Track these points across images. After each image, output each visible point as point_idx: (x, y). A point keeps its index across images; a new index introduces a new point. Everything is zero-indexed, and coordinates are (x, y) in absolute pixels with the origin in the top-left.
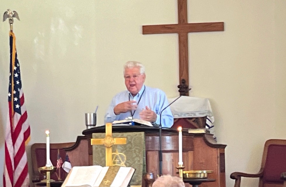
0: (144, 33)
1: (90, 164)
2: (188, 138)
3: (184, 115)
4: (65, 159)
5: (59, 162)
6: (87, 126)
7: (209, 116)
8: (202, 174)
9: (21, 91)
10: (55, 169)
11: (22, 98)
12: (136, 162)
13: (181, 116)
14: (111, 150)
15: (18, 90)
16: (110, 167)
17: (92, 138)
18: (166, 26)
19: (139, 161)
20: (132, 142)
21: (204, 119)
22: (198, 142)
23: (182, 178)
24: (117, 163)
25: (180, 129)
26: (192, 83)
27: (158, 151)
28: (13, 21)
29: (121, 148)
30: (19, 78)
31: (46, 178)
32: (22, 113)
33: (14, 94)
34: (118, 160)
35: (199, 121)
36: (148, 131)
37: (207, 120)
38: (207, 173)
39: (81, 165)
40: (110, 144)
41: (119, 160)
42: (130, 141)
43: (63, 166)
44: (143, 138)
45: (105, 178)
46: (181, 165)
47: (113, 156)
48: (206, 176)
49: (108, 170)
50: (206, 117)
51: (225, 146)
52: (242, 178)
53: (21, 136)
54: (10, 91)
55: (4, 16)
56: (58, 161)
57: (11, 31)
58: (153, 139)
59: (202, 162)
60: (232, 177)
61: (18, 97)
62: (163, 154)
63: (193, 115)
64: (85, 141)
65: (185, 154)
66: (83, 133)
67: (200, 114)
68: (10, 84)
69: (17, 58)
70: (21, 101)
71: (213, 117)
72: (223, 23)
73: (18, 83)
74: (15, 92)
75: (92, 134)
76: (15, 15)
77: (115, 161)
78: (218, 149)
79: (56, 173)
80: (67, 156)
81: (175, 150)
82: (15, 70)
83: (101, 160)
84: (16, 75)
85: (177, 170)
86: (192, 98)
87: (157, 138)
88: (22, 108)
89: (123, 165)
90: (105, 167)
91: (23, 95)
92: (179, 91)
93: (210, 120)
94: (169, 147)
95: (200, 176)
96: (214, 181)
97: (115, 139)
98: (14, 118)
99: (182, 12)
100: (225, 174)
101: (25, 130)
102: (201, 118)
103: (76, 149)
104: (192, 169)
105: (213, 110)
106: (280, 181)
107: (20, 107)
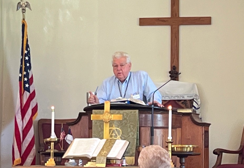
0: (140, 25)
1: (89, 137)
2: (177, 116)
3: (174, 98)
4: (68, 132)
6: (88, 103)
7: (196, 99)
8: (188, 148)
9: (31, 72)
10: (58, 140)
11: (31, 78)
12: (131, 136)
13: (171, 98)
14: (108, 124)
15: (28, 71)
16: (107, 140)
17: (92, 114)
18: (160, 19)
19: (133, 136)
20: (128, 118)
21: (192, 101)
22: (186, 120)
23: (171, 151)
24: (113, 136)
25: (170, 108)
26: (181, 69)
27: (151, 127)
28: (25, 11)
29: (117, 123)
30: (29, 61)
31: (50, 148)
32: (31, 92)
33: (24, 75)
34: (114, 134)
35: (187, 103)
36: (141, 109)
37: (194, 102)
38: (193, 148)
40: (108, 119)
41: (116, 134)
42: (126, 117)
43: (65, 138)
44: (137, 115)
45: (103, 149)
46: (170, 139)
47: (110, 130)
48: (192, 150)
49: (106, 142)
50: (193, 99)
51: (210, 124)
52: (224, 154)
53: (29, 112)
54: (21, 72)
56: (61, 133)
57: (24, 19)
58: (146, 117)
59: (188, 138)
60: (215, 153)
61: (28, 78)
62: (154, 130)
63: (181, 97)
64: (86, 117)
65: (174, 130)
66: (84, 110)
67: (188, 97)
68: (21, 66)
69: (28, 43)
70: (30, 81)
71: (199, 100)
72: (211, 17)
73: (28, 65)
74: (25, 73)
75: (92, 111)
76: (28, 5)
77: (112, 135)
79: (59, 144)
80: (70, 129)
81: (166, 126)
82: (25, 53)
83: (99, 134)
84: (27, 58)
85: (166, 145)
88: (31, 87)
89: (118, 138)
90: (103, 140)
91: (32, 76)
92: (170, 76)
93: (197, 102)
94: (160, 124)
95: (187, 150)
96: (199, 155)
97: (112, 115)
98: (24, 95)
99: (174, 7)
100: (208, 149)
101: (34, 107)
102: (189, 100)
103: (78, 124)
104: (179, 144)
105: (199, 94)
107: (29, 87)
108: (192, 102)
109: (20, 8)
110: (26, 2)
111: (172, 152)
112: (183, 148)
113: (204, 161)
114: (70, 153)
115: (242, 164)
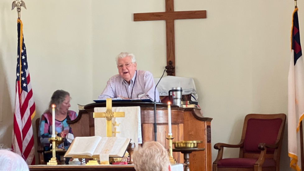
0: (135, 20)
1: (90, 136)
7: (194, 94)
8: (191, 144)
9: (27, 71)
11: (28, 77)
14: (110, 122)
15: (25, 70)
17: (94, 112)
18: (155, 14)
22: (187, 114)
23: (172, 148)
26: (178, 64)
27: (153, 123)
28: (20, 10)
30: (25, 60)
32: (29, 91)
33: (21, 74)
35: (185, 98)
37: (192, 97)
38: (197, 143)
39: (82, 136)
40: (110, 117)
43: (66, 137)
48: (196, 145)
50: (191, 94)
51: (211, 119)
52: (224, 148)
53: (28, 111)
54: (18, 71)
55: (12, 5)
57: (19, 18)
59: (190, 133)
60: (216, 147)
61: (25, 77)
64: (86, 115)
66: (85, 108)
67: (185, 92)
68: (18, 65)
69: (24, 42)
70: (27, 80)
72: (206, 11)
73: (25, 64)
74: (22, 72)
75: (94, 109)
76: (23, 4)
78: (206, 122)
82: (22, 53)
84: (23, 57)
86: (178, 77)
87: (151, 112)
88: (28, 86)
91: (29, 75)
93: (195, 97)
94: (162, 120)
95: (191, 146)
96: (203, 150)
98: (22, 95)
99: (169, 1)
100: (211, 144)
101: (31, 106)
102: (186, 95)
103: (78, 122)
104: (182, 140)
105: (196, 89)
106: (259, 150)
107: (26, 86)
108: (189, 97)
109: (14, 7)
110: (21, 1)
112: (186, 144)
113: (207, 157)
114: (70, 152)
115: (243, 157)
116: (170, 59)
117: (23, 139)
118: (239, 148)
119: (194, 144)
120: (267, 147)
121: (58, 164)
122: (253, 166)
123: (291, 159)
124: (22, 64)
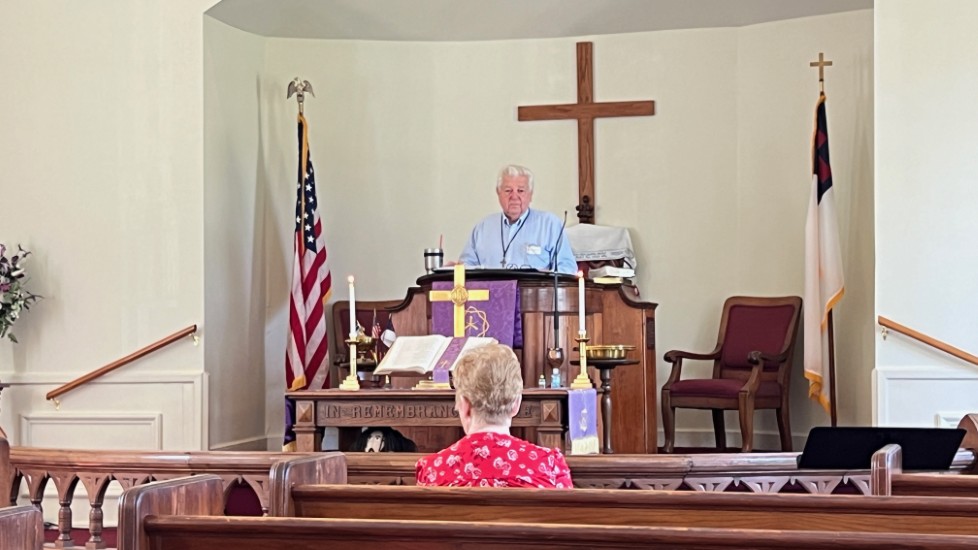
0: (520, 119)
1: (428, 334)
2: (595, 291)
4: (386, 325)
5: (375, 330)
6: (427, 270)
7: (629, 258)
8: (615, 351)
9: (317, 215)
11: (317, 225)
14: (463, 308)
15: (311, 212)
17: (431, 289)
18: (557, 107)
21: (620, 262)
22: (611, 295)
23: (585, 358)
25: (580, 274)
26: (600, 201)
28: (303, 98)
30: (312, 193)
32: (318, 251)
33: (305, 219)
36: (527, 278)
37: (625, 264)
38: (625, 350)
39: (414, 334)
40: (462, 299)
43: (382, 338)
46: (582, 336)
48: (623, 355)
50: (623, 259)
51: (656, 305)
52: (684, 360)
53: (316, 289)
54: (299, 213)
55: (288, 90)
57: (301, 114)
58: (536, 294)
59: (615, 331)
60: (667, 358)
61: (311, 224)
63: (601, 255)
64: (420, 295)
65: (588, 317)
66: (418, 282)
67: (613, 254)
68: (299, 202)
69: (311, 159)
70: (316, 231)
71: (634, 260)
72: (652, 103)
73: (311, 200)
74: (306, 216)
75: (431, 285)
76: (307, 87)
78: (644, 310)
80: (390, 321)
81: (572, 310)
82: (306, 178)
84: (309, 188)
85: (576, 345)
86: (600, 227)
87: (543, 292)
88: (317, 241)
91: (319, 221)
92: (579, 215)
93: (630, 264)
94: (562, 307)
95: (613, 356)
96: (637, 363)
97: (470, 292)
98: (305, 258)
99: (585, 84)
100: (656, 352)
101: (323, 279)
102: (615, 261)
103: (408, 309)
104: (599, 344)
105: (634, 249)
106: (748, 365)
107: (314, 241)
109: (293, 93)
110: (305, 82)
111: (588, 358)
112: (604, 351)
113: (647, 375)
114: (387, 365)
115: (721, 377)
116: (585, 193)
117: (308, 340)
118: (712, 362)
119: (620, 351)
120: (763, 359)
121: (361, 387)
122: (737, 394)
123: (811, 383)
124: (307, 200)
